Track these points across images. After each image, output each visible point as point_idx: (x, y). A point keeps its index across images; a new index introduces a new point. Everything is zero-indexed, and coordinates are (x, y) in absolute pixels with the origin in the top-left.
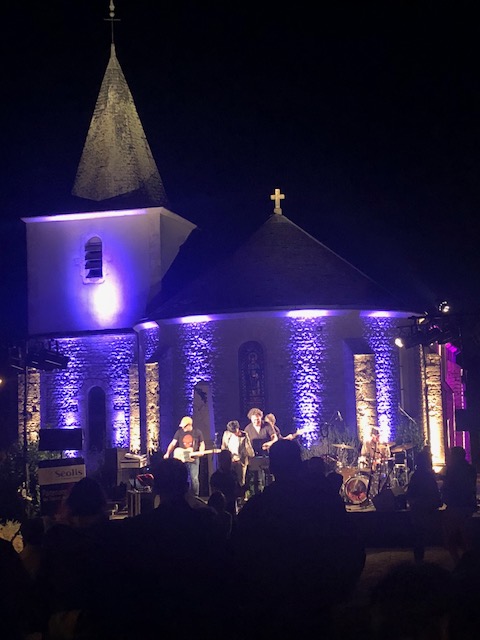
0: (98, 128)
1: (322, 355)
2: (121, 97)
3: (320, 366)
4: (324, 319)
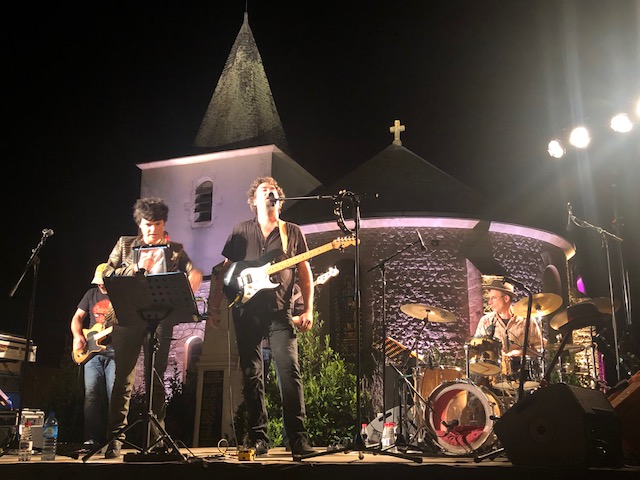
0: (224, 84)
1: (438, 277)
2: (249, 56)
3: (436, 291)
4: (442, 231)
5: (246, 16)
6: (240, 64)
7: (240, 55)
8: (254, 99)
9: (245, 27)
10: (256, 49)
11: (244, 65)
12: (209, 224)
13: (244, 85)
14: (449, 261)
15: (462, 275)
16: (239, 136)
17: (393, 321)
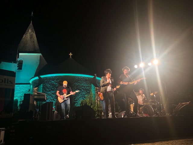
0: (25, 37)
1: (87, 87)
2: (32, 31)
3: (86, 90)
4: (88, 78)
5: (31, 22)
6: (30, 33)
7: (30, 30)
8: (33, 42)
9: (31, 24)
10: (34, 30)
11: (31, 33)
12: (21, 70)
13: (31, 38)
14: (89, 84)
15: (91, 87)
16: (30, 50)
17: (77, 96)
